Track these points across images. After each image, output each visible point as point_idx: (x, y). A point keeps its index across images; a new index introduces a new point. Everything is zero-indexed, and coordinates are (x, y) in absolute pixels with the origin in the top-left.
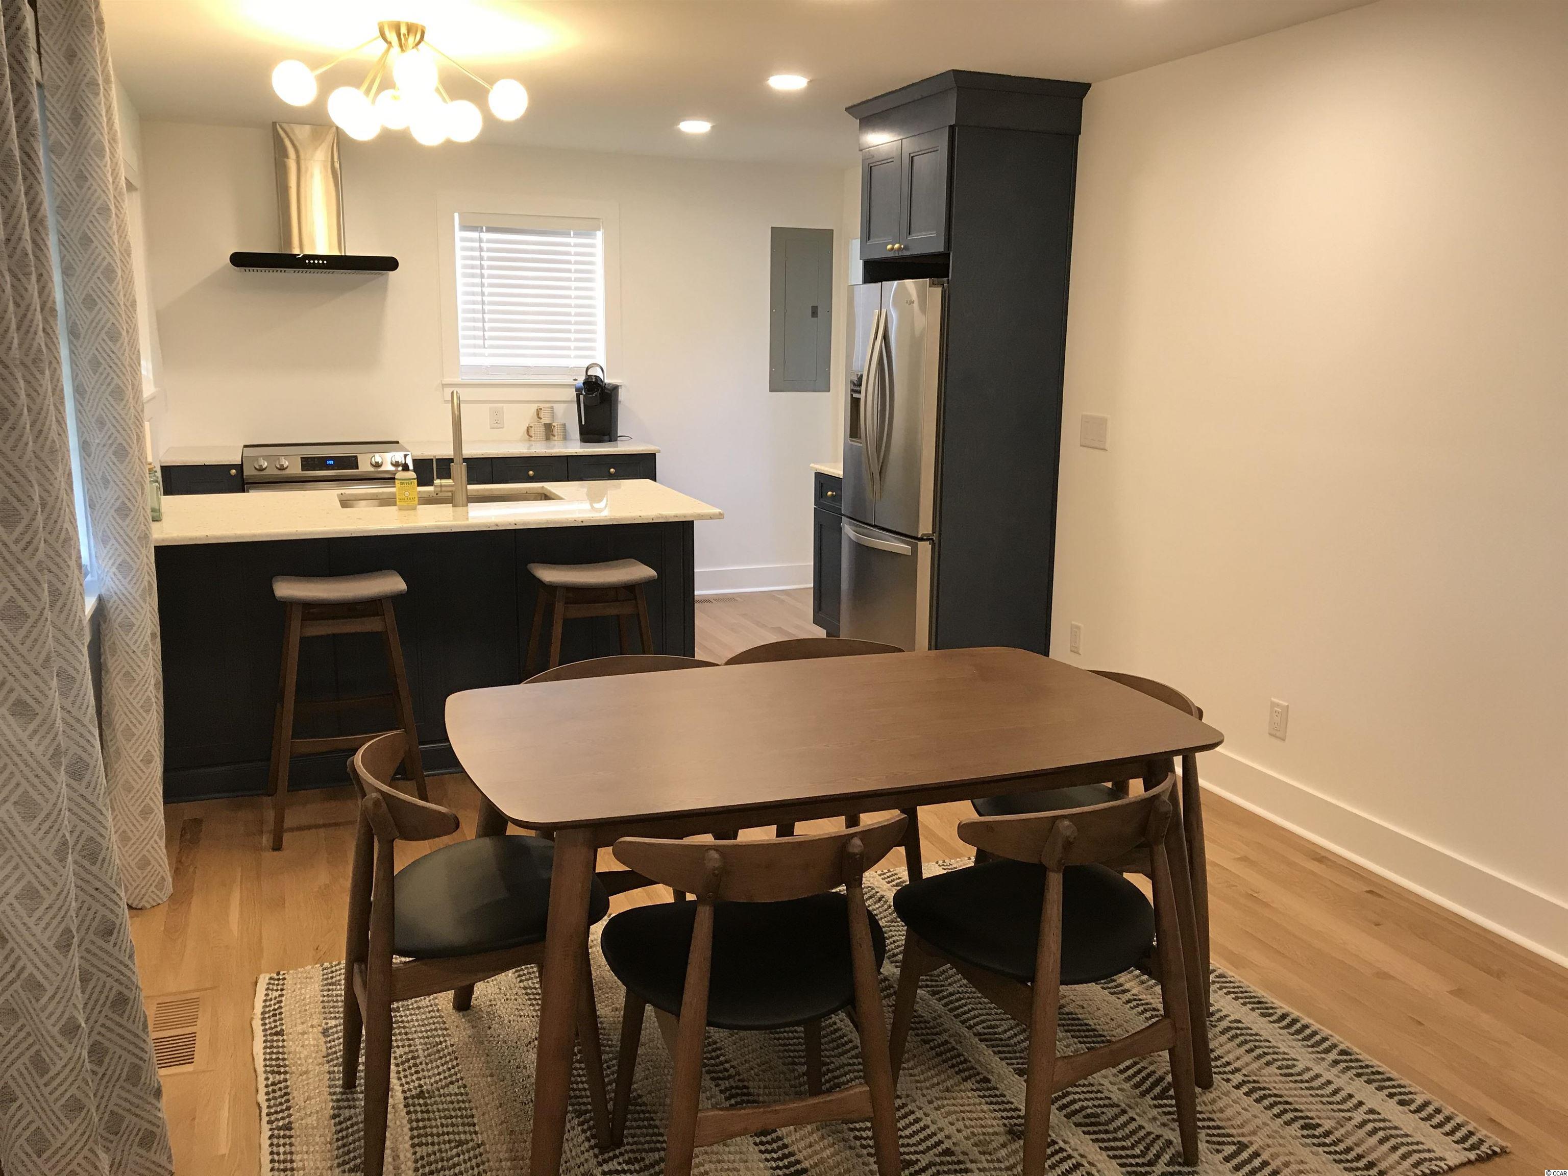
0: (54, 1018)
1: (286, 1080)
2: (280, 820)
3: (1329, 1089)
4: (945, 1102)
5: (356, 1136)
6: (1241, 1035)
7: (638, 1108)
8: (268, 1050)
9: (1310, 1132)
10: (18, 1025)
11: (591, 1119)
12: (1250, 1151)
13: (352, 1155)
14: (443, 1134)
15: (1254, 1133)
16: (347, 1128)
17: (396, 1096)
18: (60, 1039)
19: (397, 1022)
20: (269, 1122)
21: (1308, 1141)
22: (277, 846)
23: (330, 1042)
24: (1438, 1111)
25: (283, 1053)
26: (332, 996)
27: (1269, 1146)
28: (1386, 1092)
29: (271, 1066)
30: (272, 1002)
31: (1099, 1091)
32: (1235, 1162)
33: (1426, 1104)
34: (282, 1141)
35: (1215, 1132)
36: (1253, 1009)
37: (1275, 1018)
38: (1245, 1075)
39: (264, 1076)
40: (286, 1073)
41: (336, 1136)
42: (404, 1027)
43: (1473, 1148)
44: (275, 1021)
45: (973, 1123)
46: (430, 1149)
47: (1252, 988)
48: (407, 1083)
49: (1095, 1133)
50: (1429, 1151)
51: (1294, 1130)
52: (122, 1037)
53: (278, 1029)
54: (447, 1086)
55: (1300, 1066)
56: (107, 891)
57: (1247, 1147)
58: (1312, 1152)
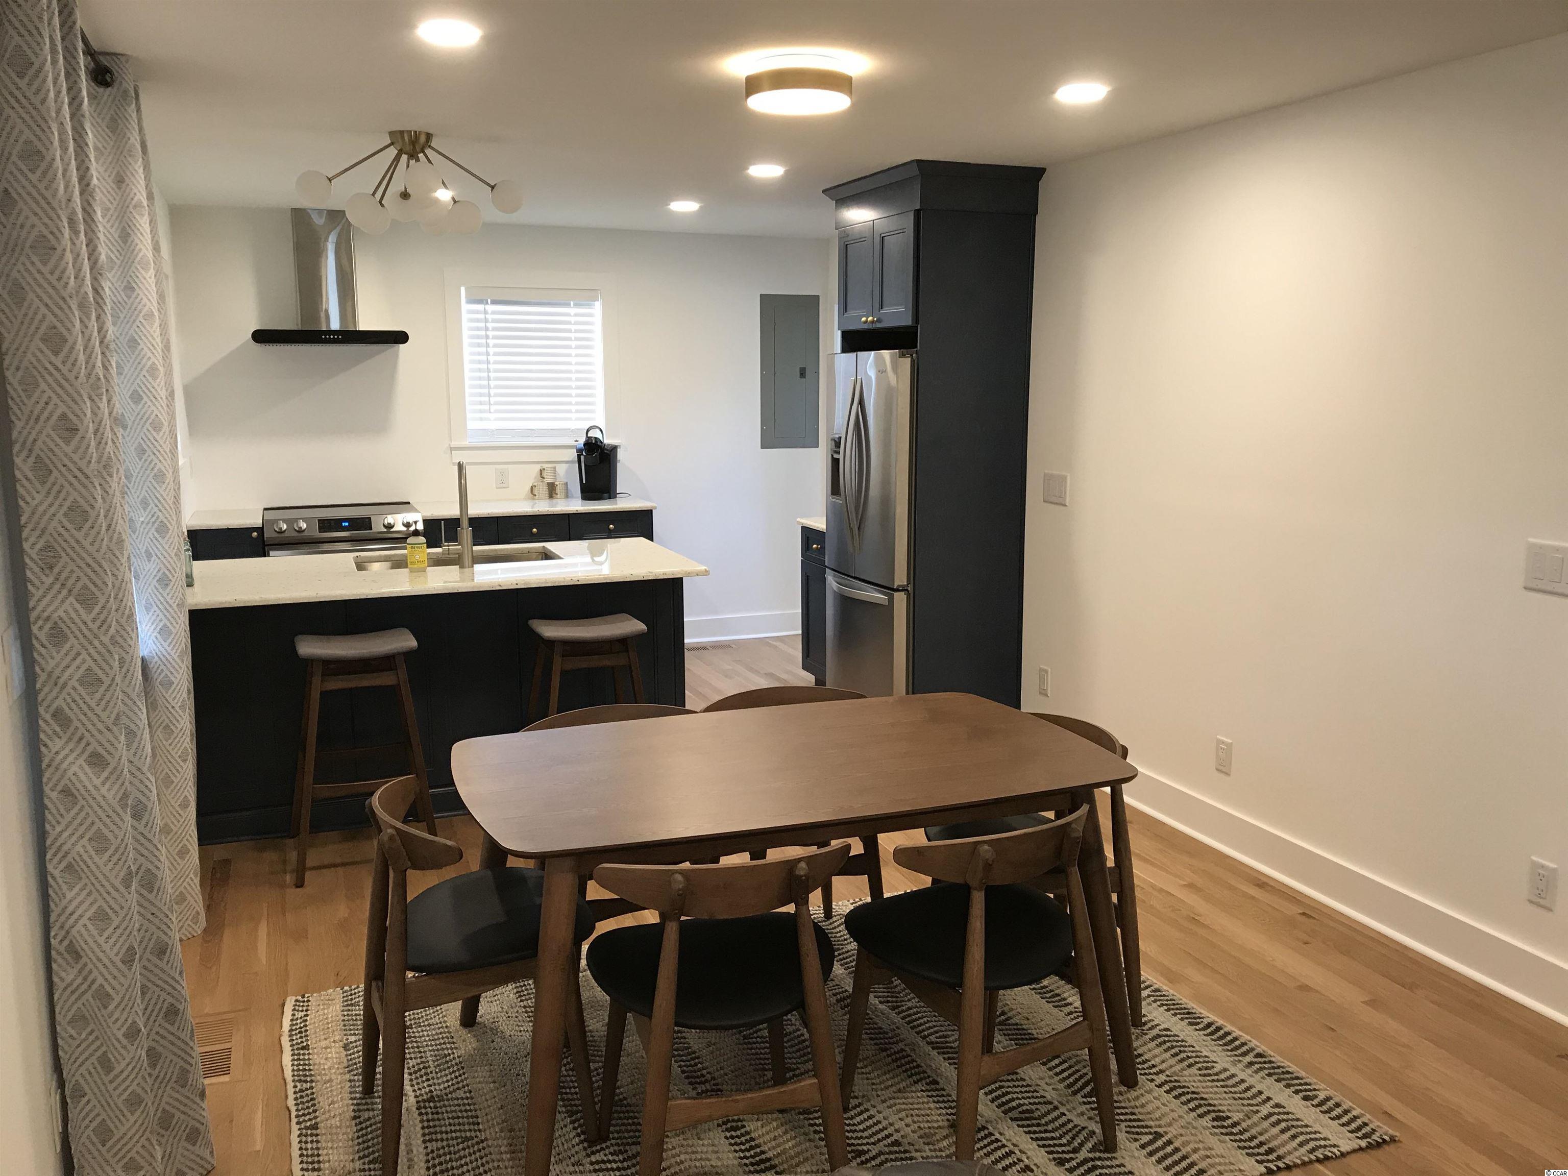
0: (119, 1023)
1: (312, 1088)
2: (302, 860)
3: (1243, 1086)
4: (897, 1101)
5: (375, 1134)
6: (1169, 1041)
7: (624, 1108)
8: (296, 1063)
9: (1219, 1124)
10: (89, 1029)
11: (581, 1118)
12: (1164, 1139)
13: (371, 1150)
14: (451, 1131)
15: (1170, 1125)
16: (367, 1127)
17: (410, 1100)
18: (124, 1041)
19: (410, 1037)
20: (298, 1123)
21: (1217, 1131)
22: (300, 884)
23: (350, 1055)
24: (1338, 1105)
25: (309, 1065)
26: (352, 1015)
27: (1181, 1135)
28: (1293, 1089)
29: (298, 1075)
30: (299, 1021)
31: (1035, 1091)
32: (1150, 1148)
33: (1328, 1099)
34: (309, 1139)
35: (1135, 1124)
36: (1182, 1019)
37: (1201, 1026)
38: (1168, 1076)
39: (293, 1084)
40: (312, 1081)
41: (356, 1134)
42: (416, 1042)
43: (1365, 1136)
44: (301, 1037)
45: (920, 1119)
46: (439, 1144)
47: (1184, 1000)
48: (419, 1089)
49: (1028, 1126)
50: (1325, 1139)
51: (1206, 1122)
52: (173, 1044)
53: (305, 1044)
54: (454, 1091)
55: (1218, 1068)
56: (161, 916)
57: (1162, 1136)
58: (1219, 1140)
